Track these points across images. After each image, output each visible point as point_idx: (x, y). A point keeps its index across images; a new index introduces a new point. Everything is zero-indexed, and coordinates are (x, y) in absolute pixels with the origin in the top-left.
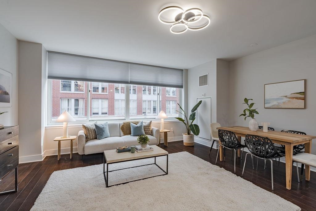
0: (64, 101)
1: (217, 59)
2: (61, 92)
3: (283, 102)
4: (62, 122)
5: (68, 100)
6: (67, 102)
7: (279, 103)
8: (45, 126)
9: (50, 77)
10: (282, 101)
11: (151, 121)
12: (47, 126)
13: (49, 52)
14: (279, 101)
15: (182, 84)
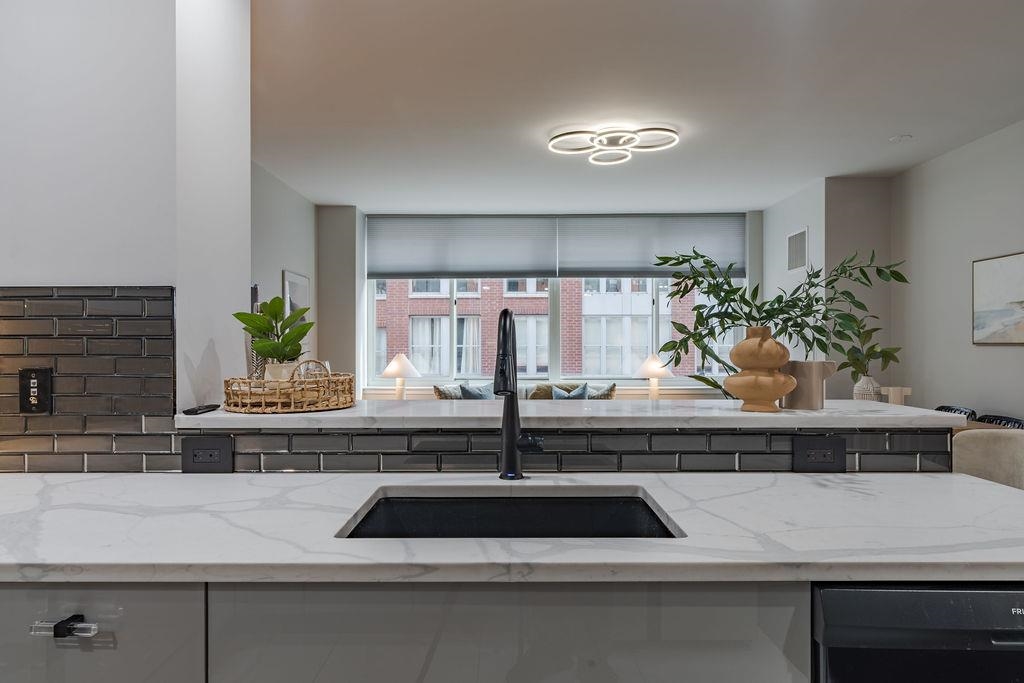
0: (420, 324)
1: (828, 179)
2: (411, 296)
3: (1015, 324)
4: (394, 377)
5: (432, 320)
6: (427, 326)
7: (1006, 326)
8: (362, 387)
9: (371, 275)
10: (1013, 318)
11: (614, 385)
12: (366, 387)
13: (371, 217)
14: (1006, 320)
15: (744, 263)
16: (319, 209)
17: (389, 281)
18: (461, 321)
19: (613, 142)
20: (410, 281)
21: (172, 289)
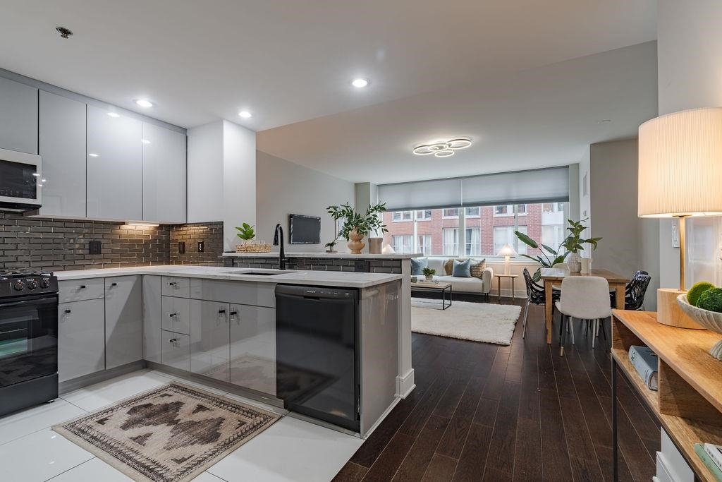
1: (593, 145)
11: (484, 260)
16: (356, 185)
17: (432, 210)
18: (469, 231)
19: (441, 148)
20: (443, 210)
21: (222, 223)
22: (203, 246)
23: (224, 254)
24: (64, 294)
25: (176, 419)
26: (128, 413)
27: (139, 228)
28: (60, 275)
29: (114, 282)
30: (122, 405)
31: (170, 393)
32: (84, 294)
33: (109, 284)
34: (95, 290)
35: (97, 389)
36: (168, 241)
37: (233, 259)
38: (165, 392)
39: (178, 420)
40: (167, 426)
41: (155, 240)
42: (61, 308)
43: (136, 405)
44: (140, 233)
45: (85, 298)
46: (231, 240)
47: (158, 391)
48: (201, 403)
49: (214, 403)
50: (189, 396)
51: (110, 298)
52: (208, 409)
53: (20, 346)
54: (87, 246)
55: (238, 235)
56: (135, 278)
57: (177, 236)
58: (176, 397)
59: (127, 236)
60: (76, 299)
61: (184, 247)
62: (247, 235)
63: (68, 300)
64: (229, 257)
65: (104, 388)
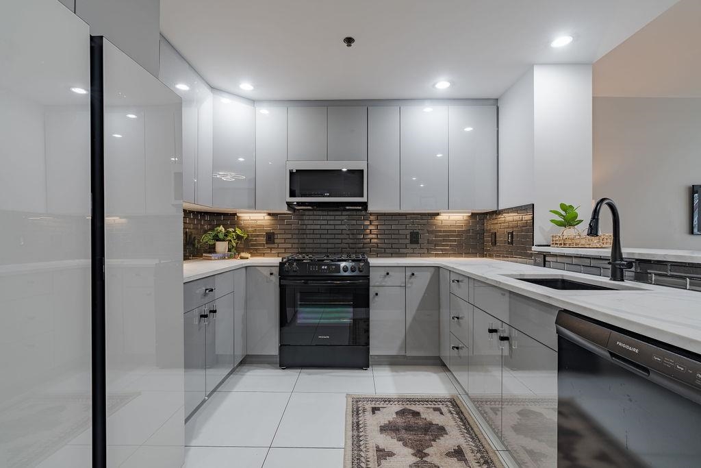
21: (533, 206)
22: (512, 237)
23: (534, 248)
24: (375, 278)
25: (425, 451)
26: (397, 413)
27: (453, 218)
28: (373, 261)
29: (412, 271)
30: (399, 400)
31: (444, 410)
32: (389, 281)
33: (409, 274)
34: (397, 278)
35: (397, 372)
36: (483, 231)
37: (545, 255)
38: (440, 406)
39: (427, 455)
40: (413, 454)
41: (468, 231)
42: (372, 291)
43: (409, 407)
44: (454, 223)
45: (389, 284)
46: (544, 230)
47: (435, 401)
48: (464, 446)
49: (479, 455)
50: (459, 426)
51: (410, 287)
52: (466, 460)
53: (348, 312)
54: (408, 237)
55: (552, 221)
56: (433, 269)
57: (490, 225)
58: (446, 420)
59: (442, 227)
60: (383, 284)
61: (495, 238)
62: (569, 220)
63: (377, 284)
64: (540, 253)
65: (403, 373)
